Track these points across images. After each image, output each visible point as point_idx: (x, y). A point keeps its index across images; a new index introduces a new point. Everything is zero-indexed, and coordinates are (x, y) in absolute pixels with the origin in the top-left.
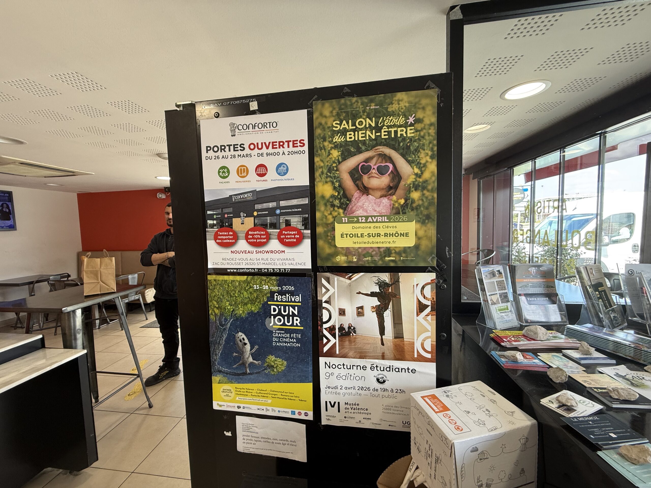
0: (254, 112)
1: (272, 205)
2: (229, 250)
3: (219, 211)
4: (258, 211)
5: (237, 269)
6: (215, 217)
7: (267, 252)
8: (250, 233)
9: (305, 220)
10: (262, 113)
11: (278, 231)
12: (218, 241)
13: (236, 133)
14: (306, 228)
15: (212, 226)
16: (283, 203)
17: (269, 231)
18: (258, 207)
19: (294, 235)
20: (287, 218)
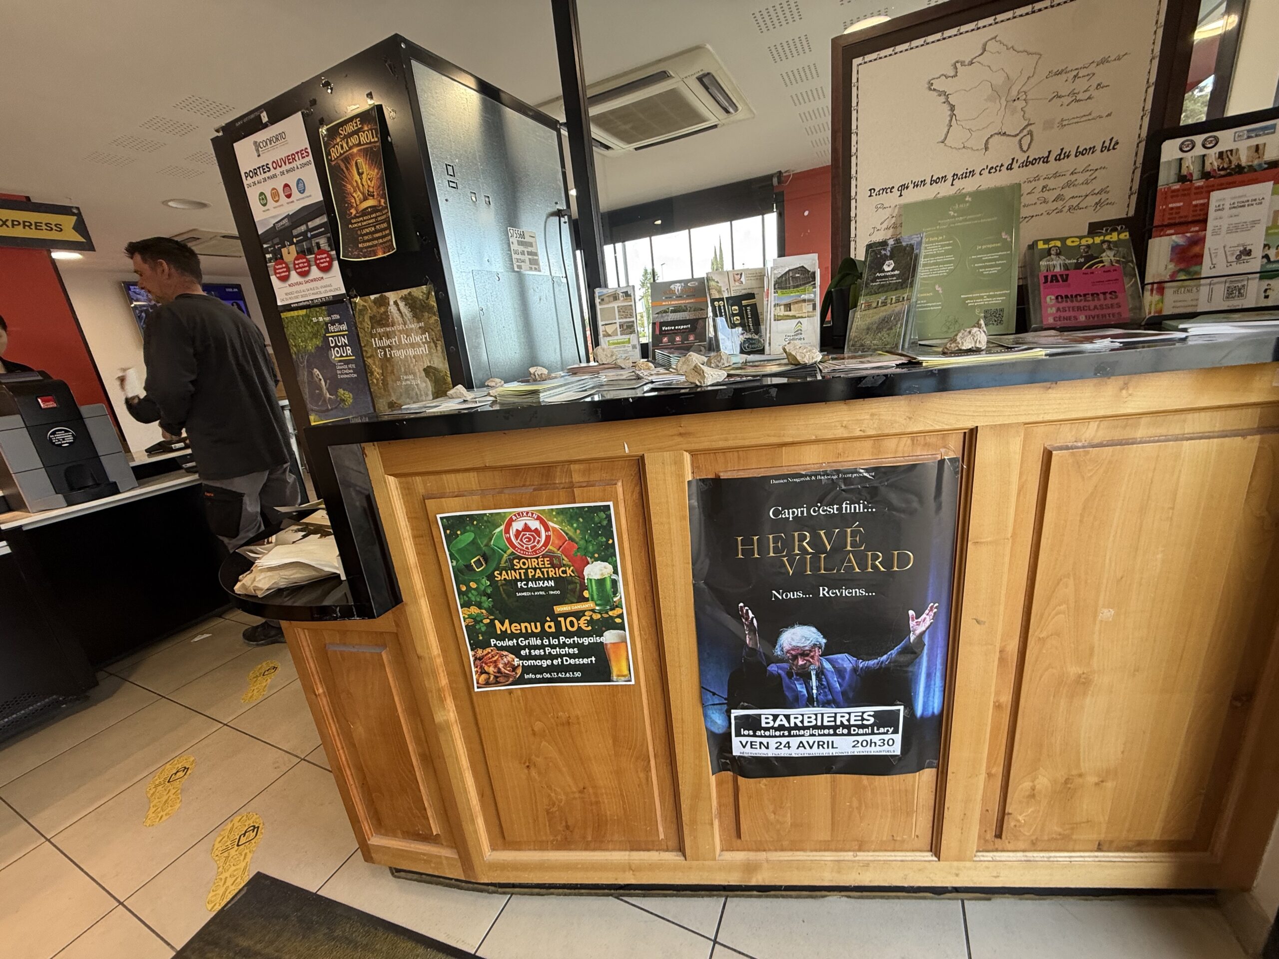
0: (265, 126)
1: (303, 228)
2: (286, 284)
3: (270, 242)
4: (296, 237)
5: (297, 303)
6: (270, 250)
7: (312, 281)
8: (296, 262)
9: (329, 239)
10: (272, 124)
11: (313, 256)
12: (278, 275)
13: (261, 153)
14: (332, 250)
15: (270, 259)
16: (311, 225)
17: (308, 257)
18: (295, 232)
19: (325, 258)
20: (317, 241)
